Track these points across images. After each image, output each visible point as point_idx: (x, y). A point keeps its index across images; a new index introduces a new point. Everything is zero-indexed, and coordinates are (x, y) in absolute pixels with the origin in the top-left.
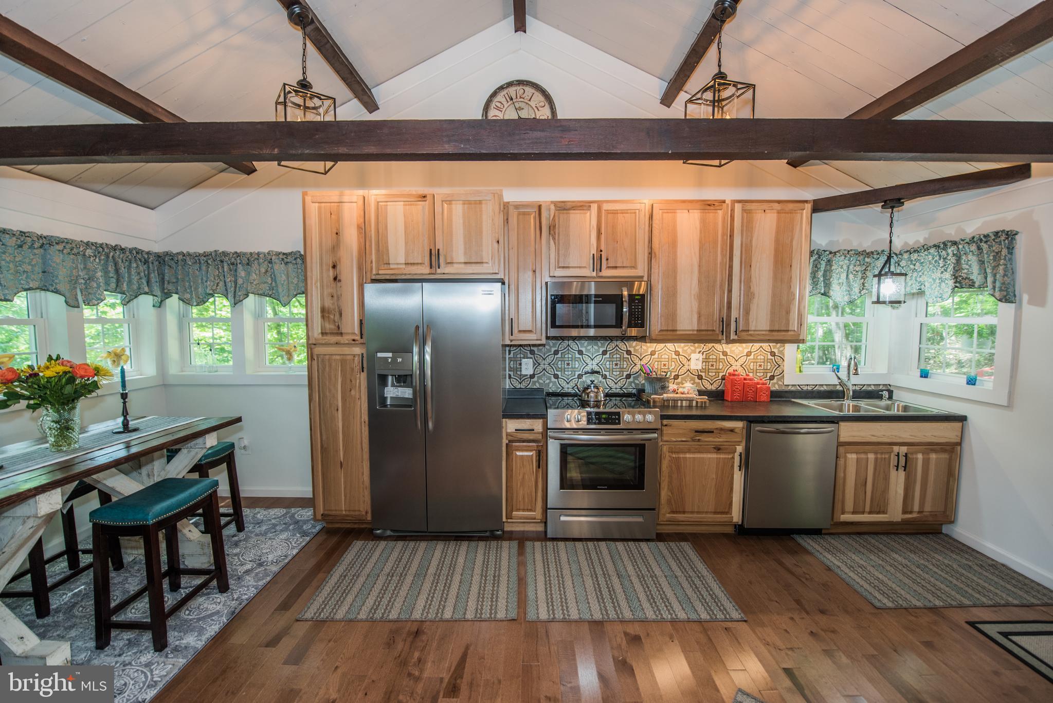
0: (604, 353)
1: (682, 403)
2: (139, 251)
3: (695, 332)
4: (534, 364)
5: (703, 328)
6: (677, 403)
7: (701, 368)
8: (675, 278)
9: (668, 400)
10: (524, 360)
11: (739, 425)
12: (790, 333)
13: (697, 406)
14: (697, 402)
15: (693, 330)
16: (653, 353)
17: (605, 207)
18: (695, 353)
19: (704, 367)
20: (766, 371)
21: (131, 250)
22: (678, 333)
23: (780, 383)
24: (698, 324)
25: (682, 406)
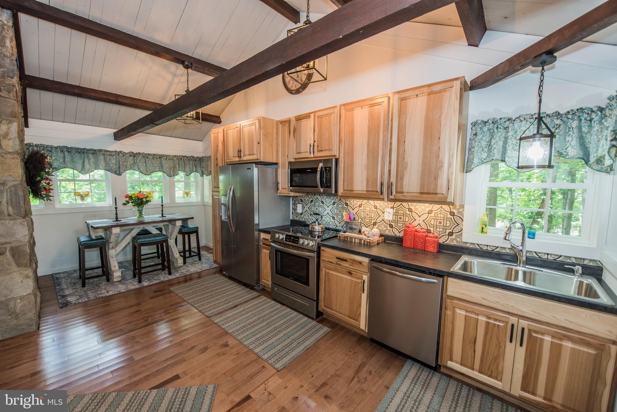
0: (334, 203)
1: (355, 240)
2: (193, 157)
3: (365, 192)
4: (302, 207)
5: (370, 189)
6: (352, 240)
7: (392, 219)
8: (353, 155)
9: (347, 237)
10: (298, 205)
11: (366, 260)
12: (438, 196)
13: (364, 244)
14: (364, 241)
15: (364, 191)
16: (360, 206)
17: (318, 114)
18: (388, 208)
19: (394, 219)
20: (445, 228)
21: (190, 157)
22: (355, 192)
23: (458, 239)
24: (366, 187)
25: (355, 242)
